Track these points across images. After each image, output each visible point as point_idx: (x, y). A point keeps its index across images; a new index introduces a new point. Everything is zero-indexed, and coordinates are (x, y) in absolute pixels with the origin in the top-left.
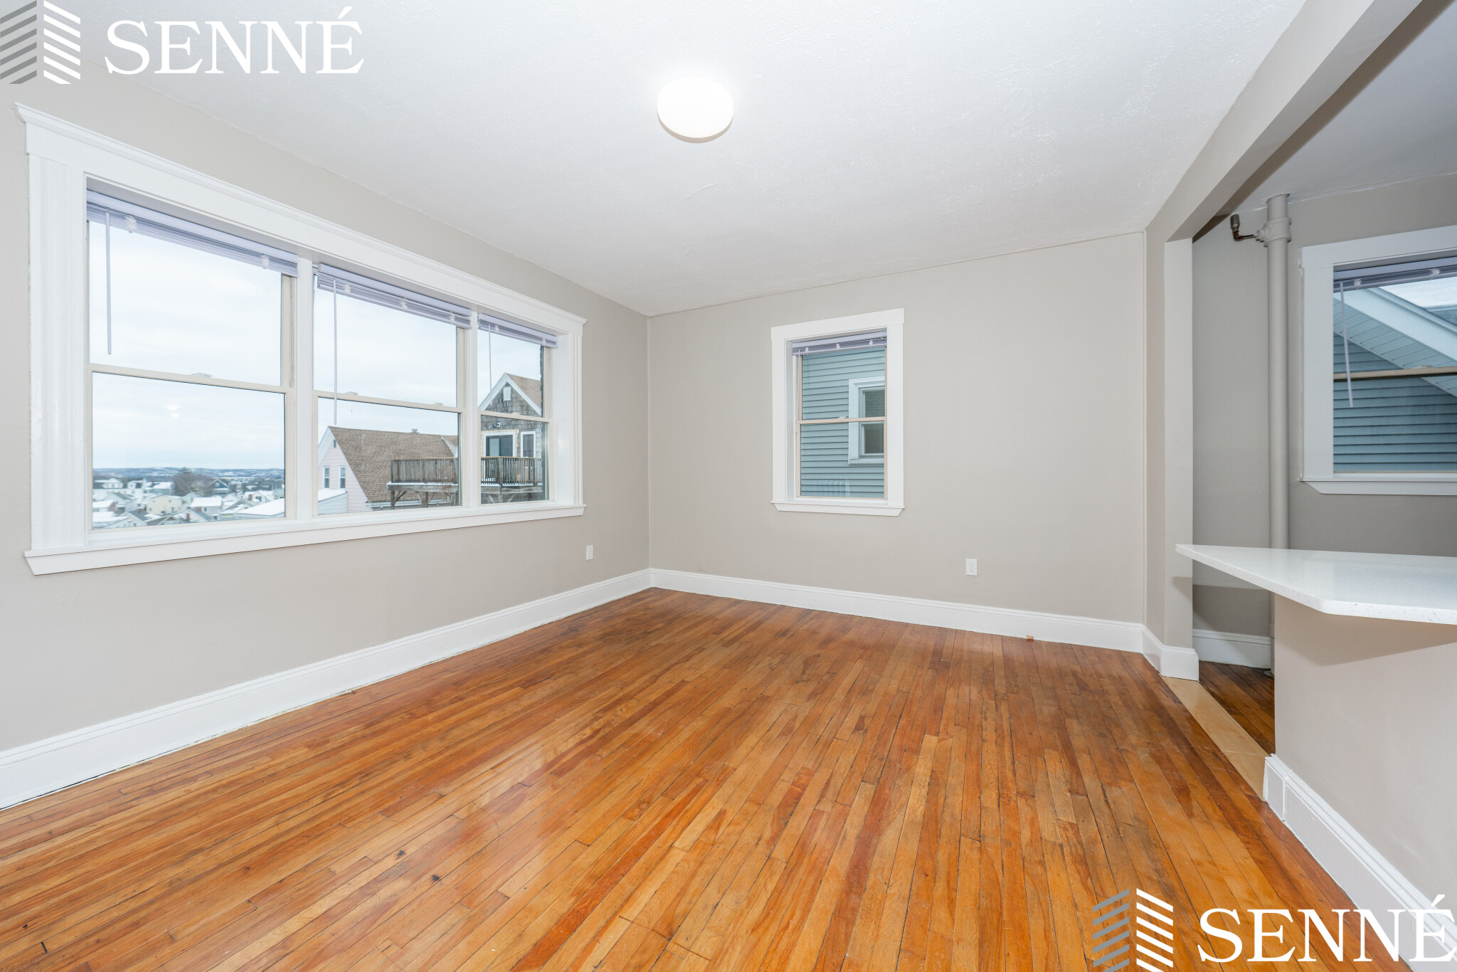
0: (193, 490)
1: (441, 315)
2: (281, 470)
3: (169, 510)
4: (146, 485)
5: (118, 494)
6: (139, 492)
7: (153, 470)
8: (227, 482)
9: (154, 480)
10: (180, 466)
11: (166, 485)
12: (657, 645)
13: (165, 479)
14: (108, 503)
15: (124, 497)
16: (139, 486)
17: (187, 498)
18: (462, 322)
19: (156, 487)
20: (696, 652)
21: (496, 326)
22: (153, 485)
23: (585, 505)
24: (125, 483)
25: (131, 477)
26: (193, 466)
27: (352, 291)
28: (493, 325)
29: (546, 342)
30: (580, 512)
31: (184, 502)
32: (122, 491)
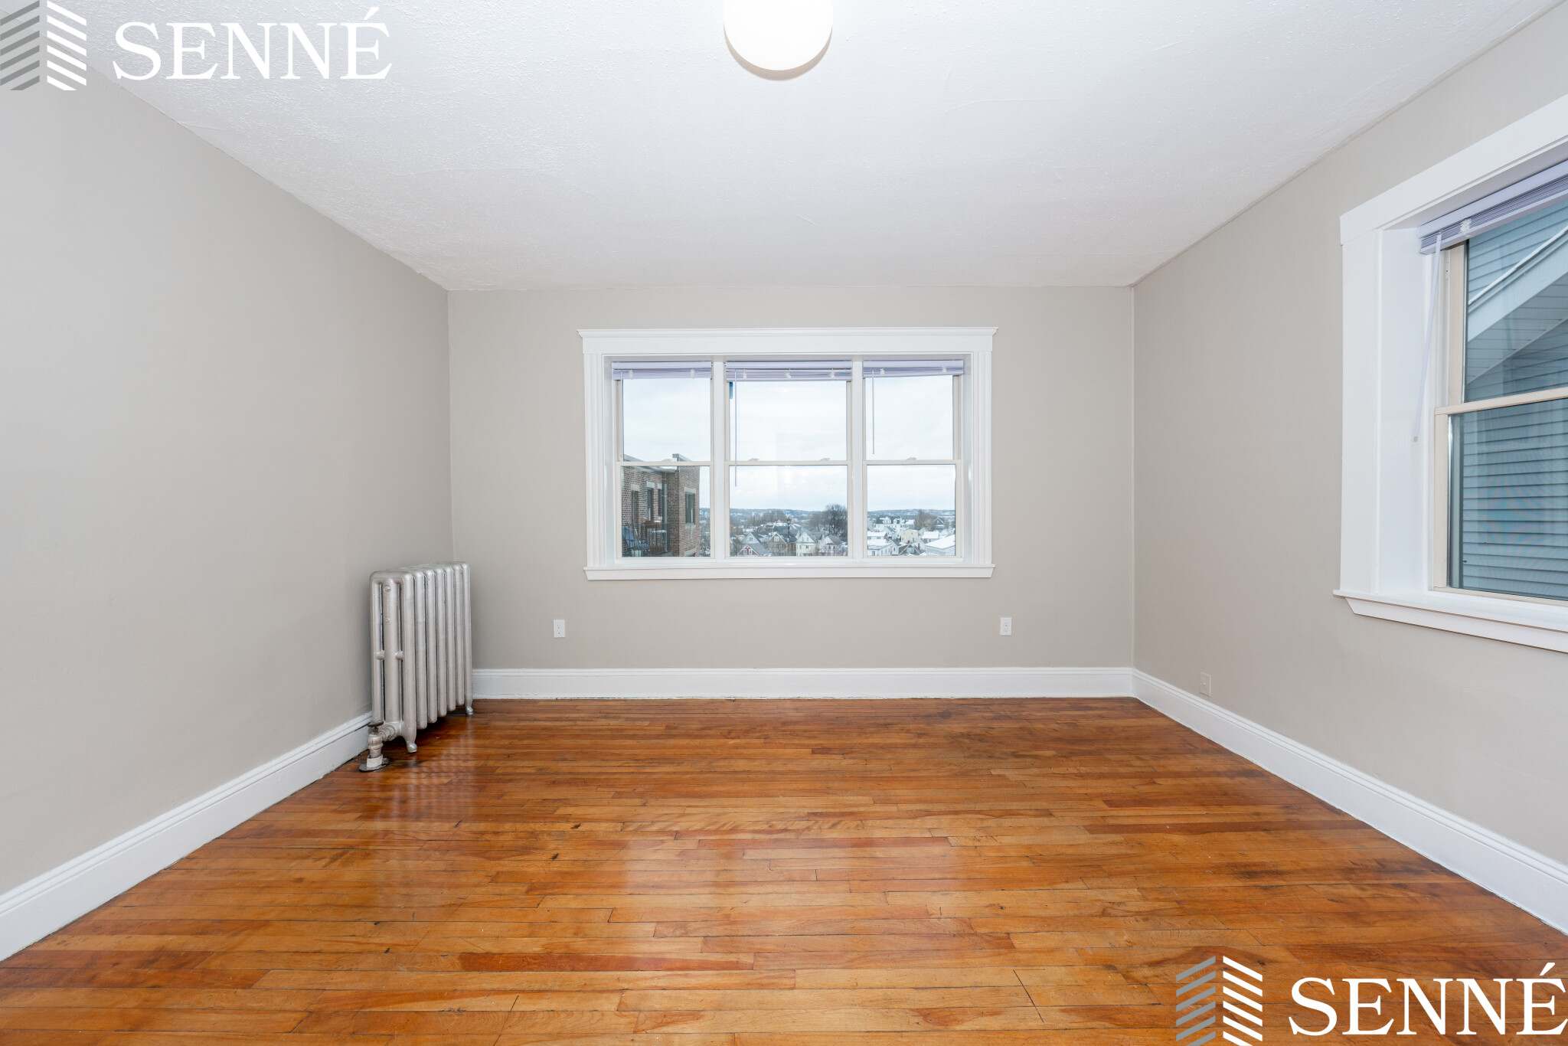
0: (925, 526)
1: (821, 374)
2: (952, 511)
3: (911, 540)
4: (902, 521)
5: (889, 528)
6: (898, 526)
7: (908, 511)
8: (943, 519)
9: (906, 518)
10: (918, 508)
11: (911, 522)
12: (999, 776)
13: (911, 517)
14: (883, 534)
15: (891, 530)
16: (898, 522)
17: (921, 531)
18: (845, 374)
19: (907, 523)
20: (1029, 812)
21: (882, 370)
22: (905, 522)
23: (994, 566)
24: (892, 519)
25: (895, 516)
26: (926, 507)
27: (748, 376)
28: (878, 369)
29: (958, 368)
30: (988, 573)
31: (919, 535)
32: (891, 526)
